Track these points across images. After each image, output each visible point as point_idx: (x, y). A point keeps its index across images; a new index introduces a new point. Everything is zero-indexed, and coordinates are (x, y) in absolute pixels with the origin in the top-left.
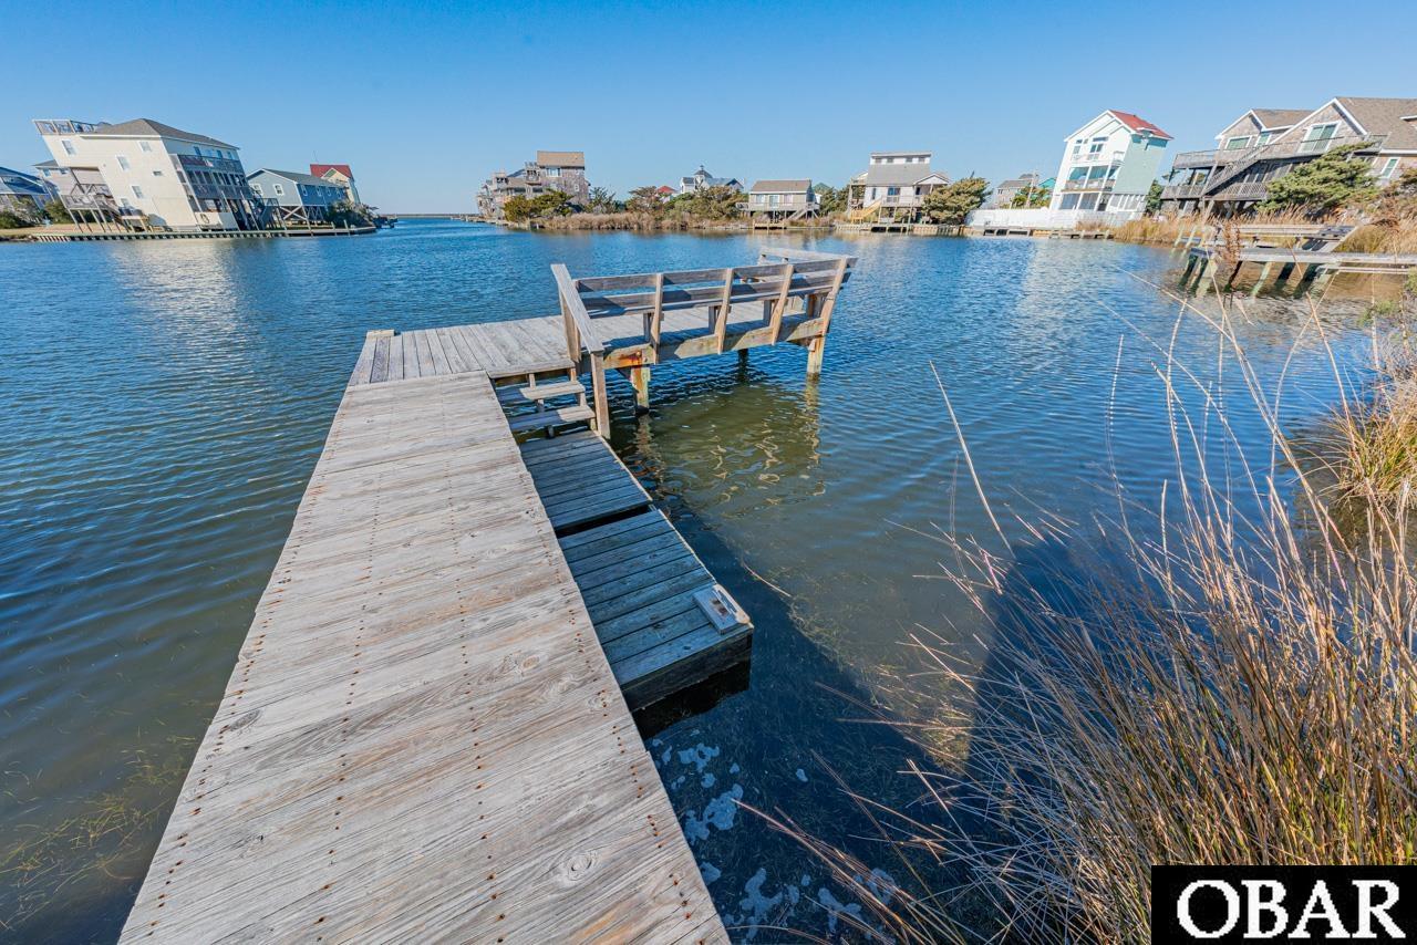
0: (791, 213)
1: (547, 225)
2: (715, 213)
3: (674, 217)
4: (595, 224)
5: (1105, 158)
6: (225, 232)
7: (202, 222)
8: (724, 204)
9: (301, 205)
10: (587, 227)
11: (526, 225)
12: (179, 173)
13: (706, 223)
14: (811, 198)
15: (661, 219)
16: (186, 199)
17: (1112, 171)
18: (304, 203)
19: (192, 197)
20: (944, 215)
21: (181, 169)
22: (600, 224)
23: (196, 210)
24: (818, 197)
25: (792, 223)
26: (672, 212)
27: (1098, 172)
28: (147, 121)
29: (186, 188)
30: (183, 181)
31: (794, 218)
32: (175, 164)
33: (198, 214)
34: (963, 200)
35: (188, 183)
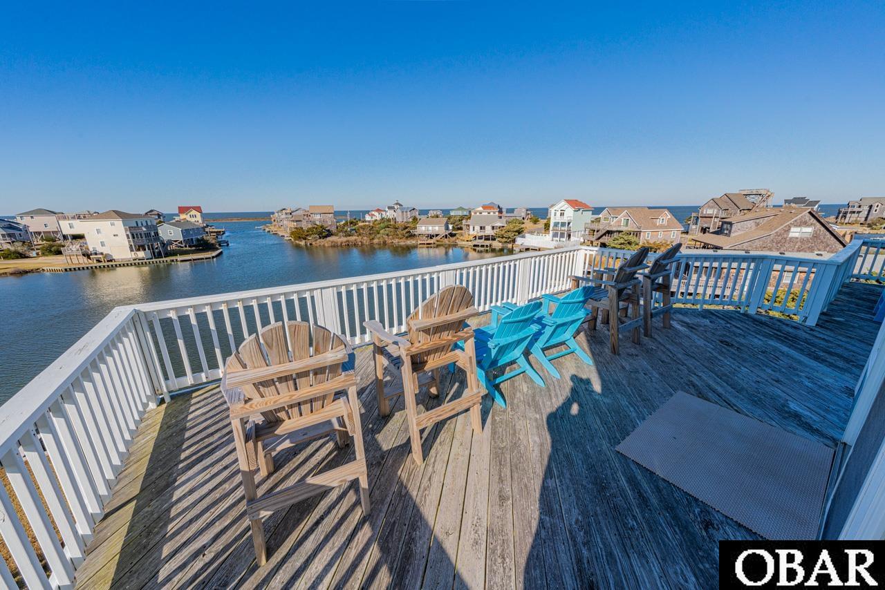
0: (437, 235)
1: (314, 243)
2: (400, 236)
3: (379, 238)
4: (339, 244)
5: (565, 219)
6: (145, 261)
7: (134, 257)
8: (405, 232)
9: (182, 239)
10: (334, 246)
11: (302, 243)
12: (127, 235)
13: (396, 241)
14: (447, 228)
15: (373, 239)
16: (128, 246)
17: (569, 223)
18: (184, 237)
19: (131, 245)
20: (504, 240)
21: (128, 233)
22: (342, 243)
23: (132, 250)
24: (451, 227)
25: (438, 241)
26: (378, 236)
27: (563, 224)
28: (114, 211)
29: (129, 242)
30: (128, 238)
31: (438, 238)
32: (126, 230)
33: (133, 253)
34: (510, 234)
35: (131, 239)
